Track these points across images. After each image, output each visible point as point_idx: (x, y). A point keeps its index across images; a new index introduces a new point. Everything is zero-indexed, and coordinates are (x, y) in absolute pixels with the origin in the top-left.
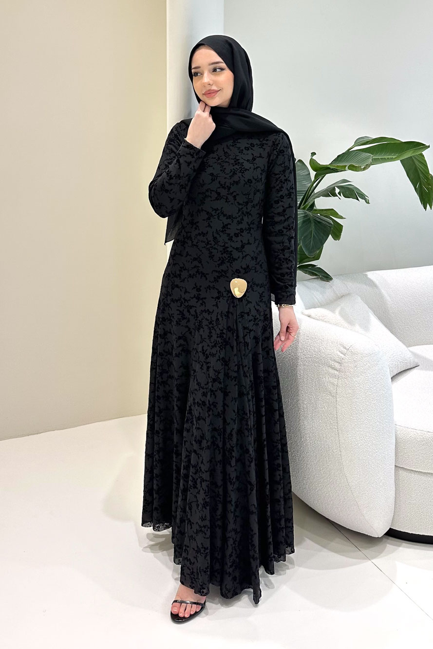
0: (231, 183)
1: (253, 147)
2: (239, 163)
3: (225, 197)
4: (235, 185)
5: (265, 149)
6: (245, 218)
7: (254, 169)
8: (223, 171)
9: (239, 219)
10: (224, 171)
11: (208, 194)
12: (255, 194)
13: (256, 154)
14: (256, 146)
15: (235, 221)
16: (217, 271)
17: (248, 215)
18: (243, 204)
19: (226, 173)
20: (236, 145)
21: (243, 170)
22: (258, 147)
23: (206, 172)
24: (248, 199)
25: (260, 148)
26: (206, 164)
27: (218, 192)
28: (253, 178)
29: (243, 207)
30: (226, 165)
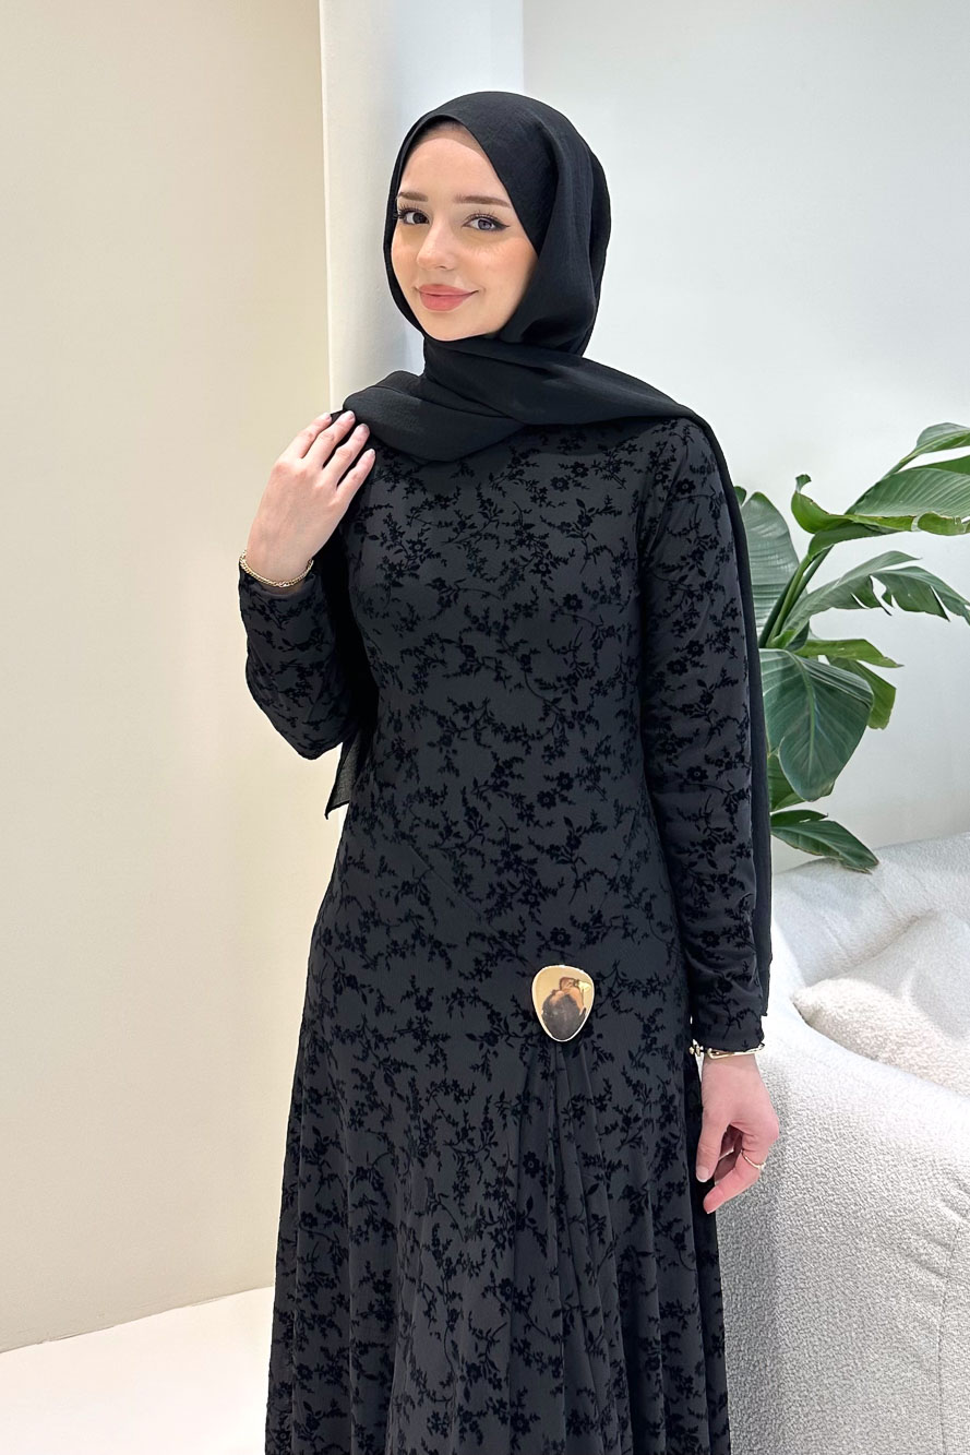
0: (505, 612)
1: (584, 474)
2: (531, 537)
3: (492, 664)
4: (521, 617)
5: (623, 481)
6: (573, 736)
7: (587, 557)
8: (477, 569)
9: (549, 740)
10: (479, 569)
11: (433, 651)
12: (597, 646)
13: (594, 500)
14: (591, 472)
15: (538, 748)
16: (482, 937)
17: (583, 722)
18: (558, 684)
19: (486, 577)
20: (521, 472)
21: (545, 561)
22: (600, 474)
23: (417, 577)
24: (574, 666)
25: (605, 477)
26: (417, 547)
27: (465, 646)
28: (585, 590)
29: (559, 694)
30: (486, 548)
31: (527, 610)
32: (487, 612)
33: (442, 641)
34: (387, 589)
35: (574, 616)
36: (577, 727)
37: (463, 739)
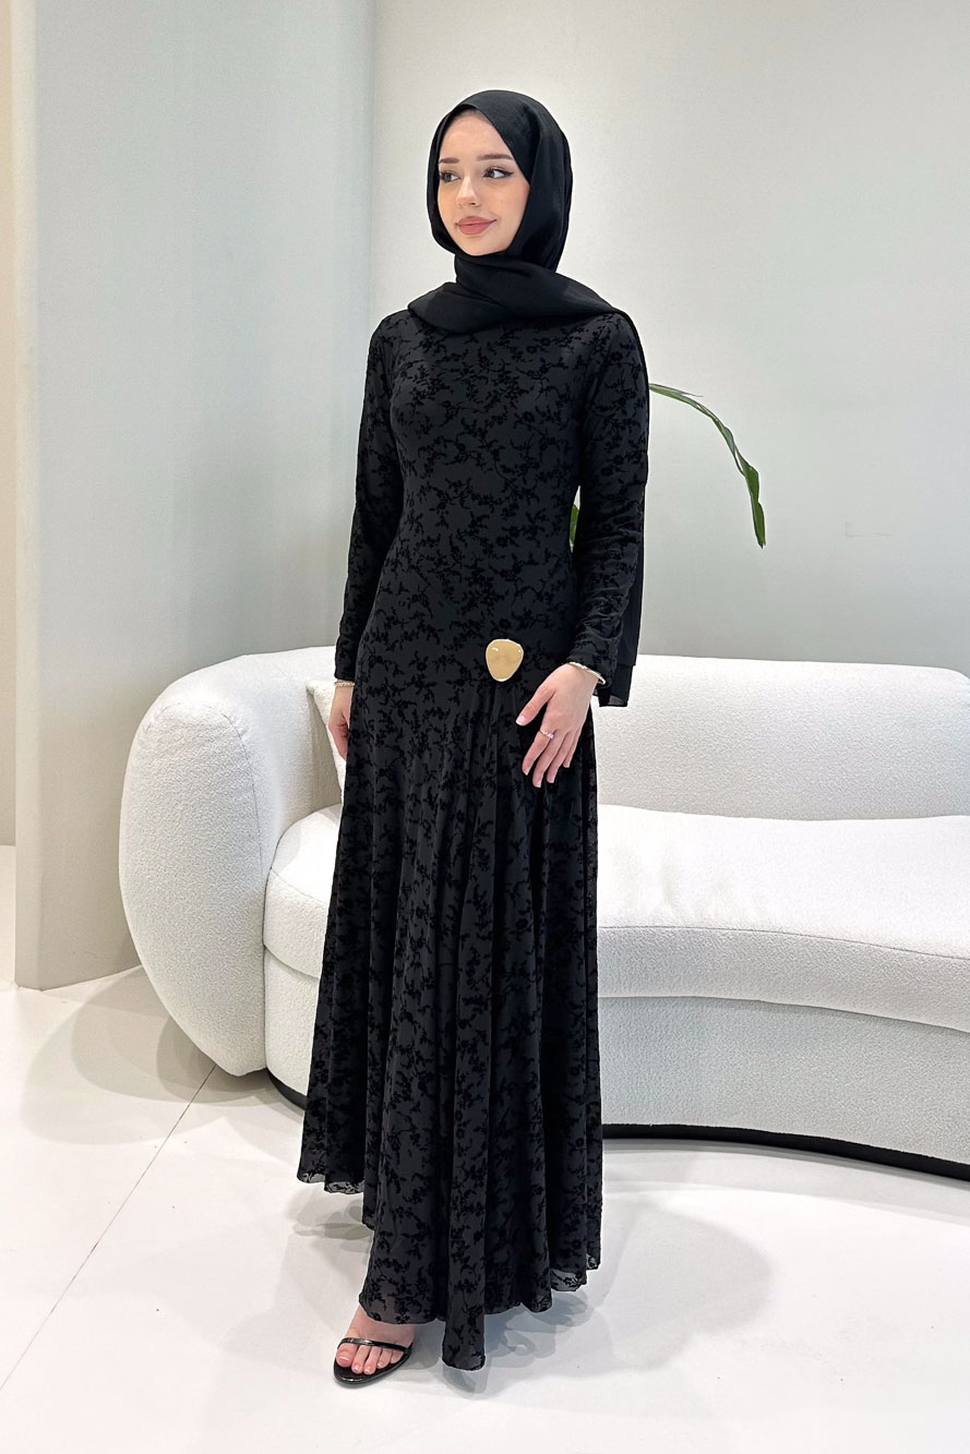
3: (475, 455)
4: (496, 425)
5: (572, 349)
6: (522, 504)
13: (552, 359)
16: (460, 624)
17: (530, 497)
18: (515, 470)
19: (477, 400)
20: (508, 342)
21: (515, 392)
23: (433, 399)
24: (526, 459)
26: (436, 382)
28: (537, 410)
35: (529, 426)
36: (525, 499)
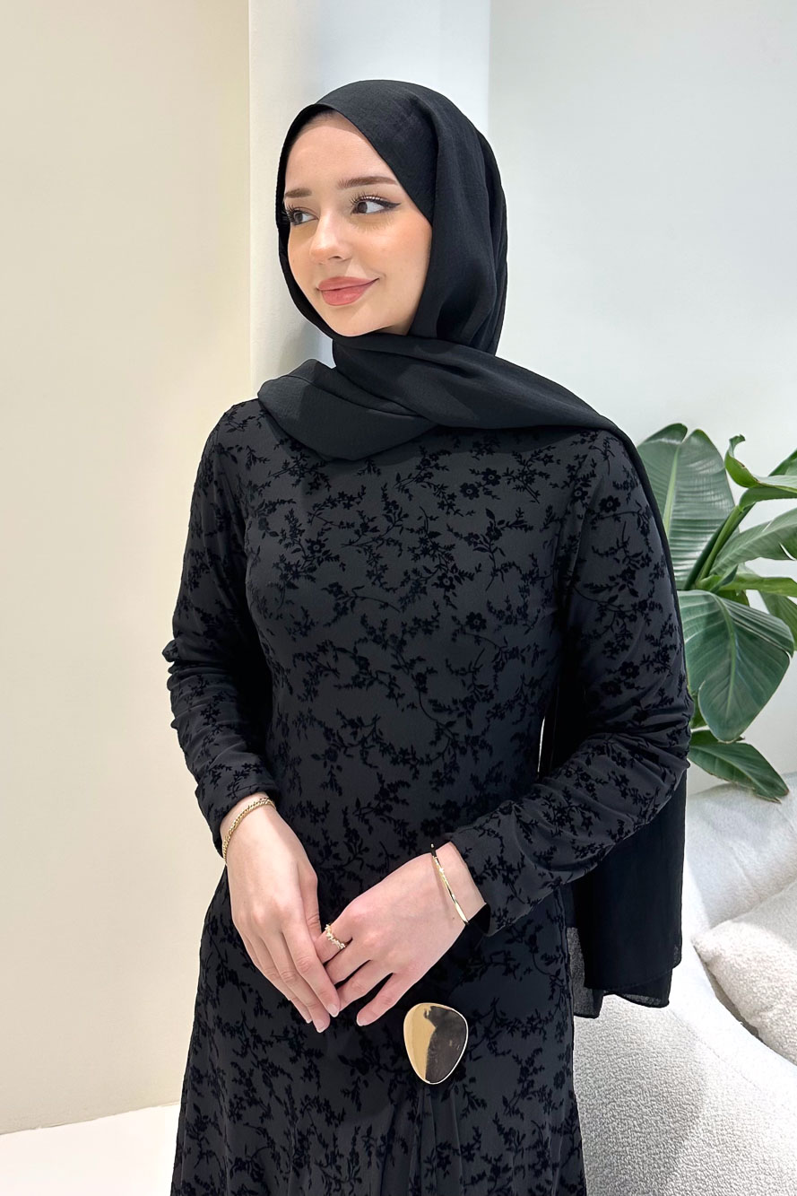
0: (404, 625)
1: (495, 482)
3: (385, 679)
4: (421, 634)
5: (537, 494)
6: (465, 762)
7: (495, 572)
8: (376, 576)
9: (439, 765)
11: (326, 659)
12: (498, 668)
13: (505, 512)
14: (503, 481)
15: (426, 772)
17: (477, 748)
18: (453, 707)
19: (385, 586)
20: (430, 475)
21: (450, 574)
22: (513, 484)
23: (313, 579)
24: (472, 689)
25: (518, 488)
26: (316, 547)
27: (359, 657)
29: (454, 717)
30: (388, 554)
31: (427, 626)
32: (384, 623)
33: (335, 649)
34: (281, 590)
35: (477, 637)
36: (469, 752)
37: (349, 756)
